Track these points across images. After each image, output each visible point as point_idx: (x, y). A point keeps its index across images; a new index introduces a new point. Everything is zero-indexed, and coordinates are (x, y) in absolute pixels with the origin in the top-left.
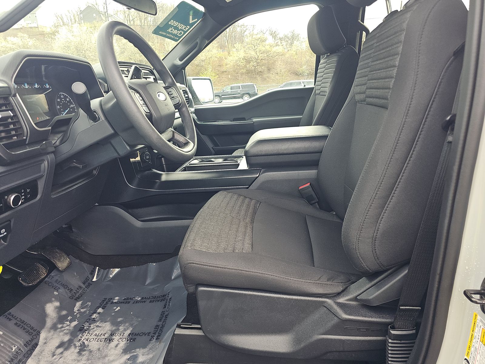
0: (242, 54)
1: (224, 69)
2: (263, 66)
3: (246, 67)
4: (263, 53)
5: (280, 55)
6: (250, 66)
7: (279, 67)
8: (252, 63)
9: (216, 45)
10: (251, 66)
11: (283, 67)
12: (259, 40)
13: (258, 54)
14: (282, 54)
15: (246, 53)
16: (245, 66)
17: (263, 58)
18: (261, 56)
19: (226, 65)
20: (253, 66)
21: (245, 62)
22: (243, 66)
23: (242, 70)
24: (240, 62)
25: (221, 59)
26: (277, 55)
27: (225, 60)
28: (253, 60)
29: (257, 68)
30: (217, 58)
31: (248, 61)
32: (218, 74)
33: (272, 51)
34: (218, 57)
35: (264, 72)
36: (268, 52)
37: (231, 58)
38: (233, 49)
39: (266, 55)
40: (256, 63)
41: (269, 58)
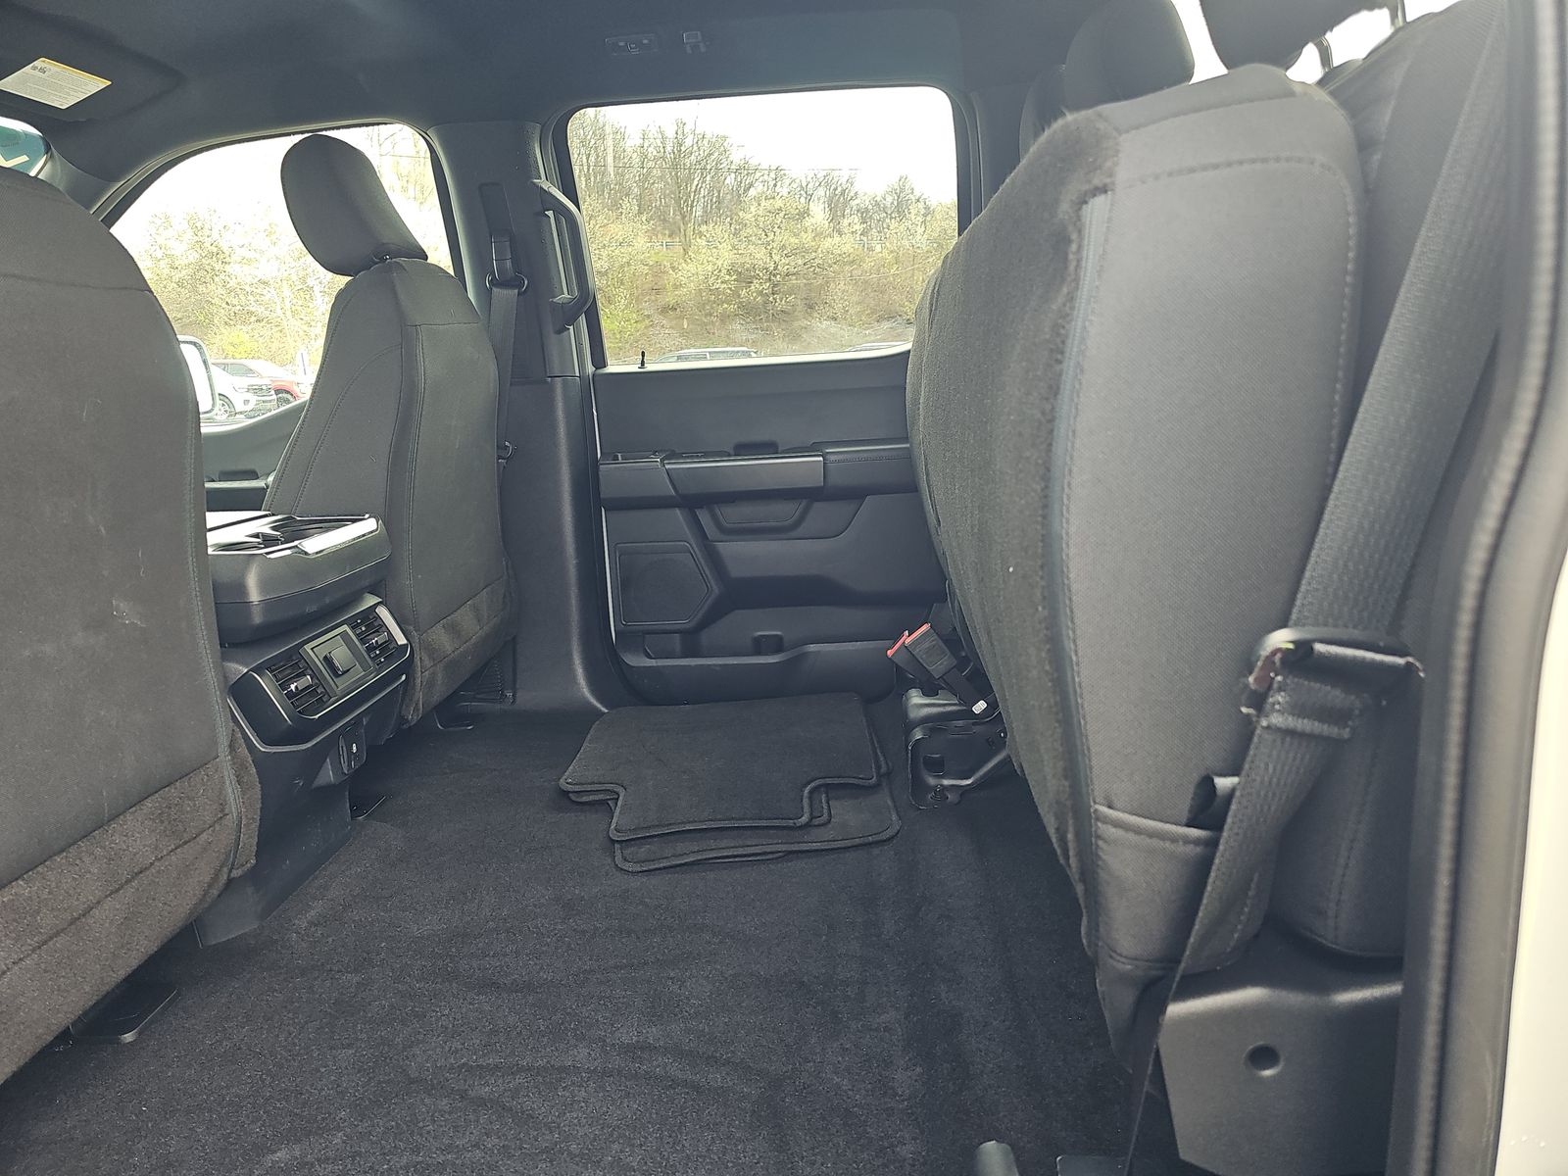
0: (726, 256)
1: (670, 298)
2: (790, 295)
3: (739, 296)
4: (793, 253)
5: (845, 264)
6: (751, 293)
7: (841, 299)
8: (755, 285)
9: (644, 227)
10: (754, 294)
11: (855, 299)
12: (782, 215)
13: (776, 258)
14: (851, 258)
15: (740, 252)
16: (736, 293)
17: (792, 270)
18: (785, 264)
19: (676, 287)
20: (761, 293)
21: (735, 280)
22: (729, 291)
23: (726, 306)
24: (719, 281)
25: (658, 271)
26: (835, 263)
27: (671, 272)
28: (761, 274)
29: (771, 299)
30: (646, 267)
31: (744, 277)
32: (648, 316)
33: (820, 249)
34: (651, 263)
35: (796, 313)
36: (807, 251)
37: (692, 268)
38: (698, 240)
39: (800, 262)
40: (768, 284)
41: (812, 270)
